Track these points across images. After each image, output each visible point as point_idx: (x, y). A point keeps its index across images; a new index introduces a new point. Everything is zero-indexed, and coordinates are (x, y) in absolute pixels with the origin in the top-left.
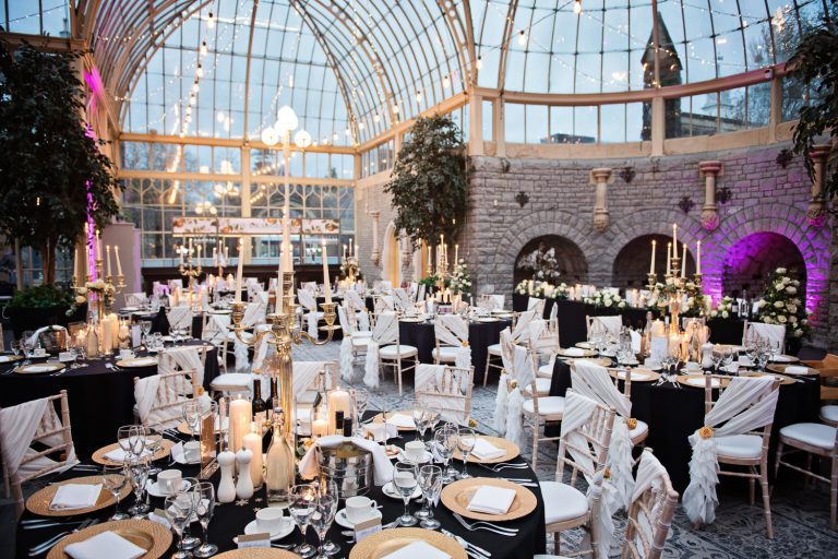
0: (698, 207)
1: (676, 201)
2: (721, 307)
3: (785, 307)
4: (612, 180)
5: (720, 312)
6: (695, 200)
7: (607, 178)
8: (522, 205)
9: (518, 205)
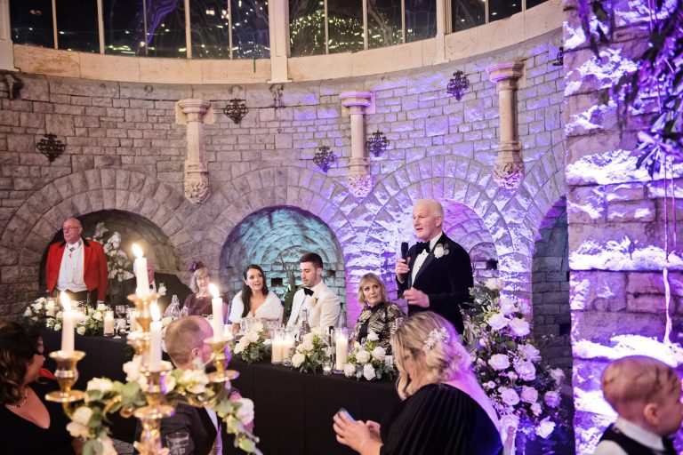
0: (343, 163)
1: (309, 154)
2: (362, 356)
3: (511, 368)
4: (211, 118)
5: (360, 367)
6: (337, 152)
7: (202, 114)
8: (52, 158)
9: (44, 158)
